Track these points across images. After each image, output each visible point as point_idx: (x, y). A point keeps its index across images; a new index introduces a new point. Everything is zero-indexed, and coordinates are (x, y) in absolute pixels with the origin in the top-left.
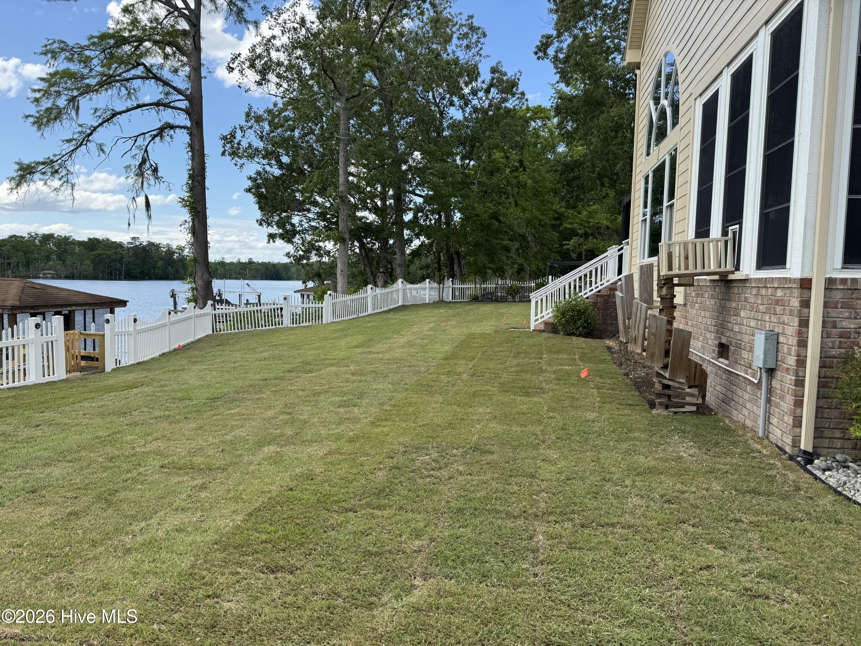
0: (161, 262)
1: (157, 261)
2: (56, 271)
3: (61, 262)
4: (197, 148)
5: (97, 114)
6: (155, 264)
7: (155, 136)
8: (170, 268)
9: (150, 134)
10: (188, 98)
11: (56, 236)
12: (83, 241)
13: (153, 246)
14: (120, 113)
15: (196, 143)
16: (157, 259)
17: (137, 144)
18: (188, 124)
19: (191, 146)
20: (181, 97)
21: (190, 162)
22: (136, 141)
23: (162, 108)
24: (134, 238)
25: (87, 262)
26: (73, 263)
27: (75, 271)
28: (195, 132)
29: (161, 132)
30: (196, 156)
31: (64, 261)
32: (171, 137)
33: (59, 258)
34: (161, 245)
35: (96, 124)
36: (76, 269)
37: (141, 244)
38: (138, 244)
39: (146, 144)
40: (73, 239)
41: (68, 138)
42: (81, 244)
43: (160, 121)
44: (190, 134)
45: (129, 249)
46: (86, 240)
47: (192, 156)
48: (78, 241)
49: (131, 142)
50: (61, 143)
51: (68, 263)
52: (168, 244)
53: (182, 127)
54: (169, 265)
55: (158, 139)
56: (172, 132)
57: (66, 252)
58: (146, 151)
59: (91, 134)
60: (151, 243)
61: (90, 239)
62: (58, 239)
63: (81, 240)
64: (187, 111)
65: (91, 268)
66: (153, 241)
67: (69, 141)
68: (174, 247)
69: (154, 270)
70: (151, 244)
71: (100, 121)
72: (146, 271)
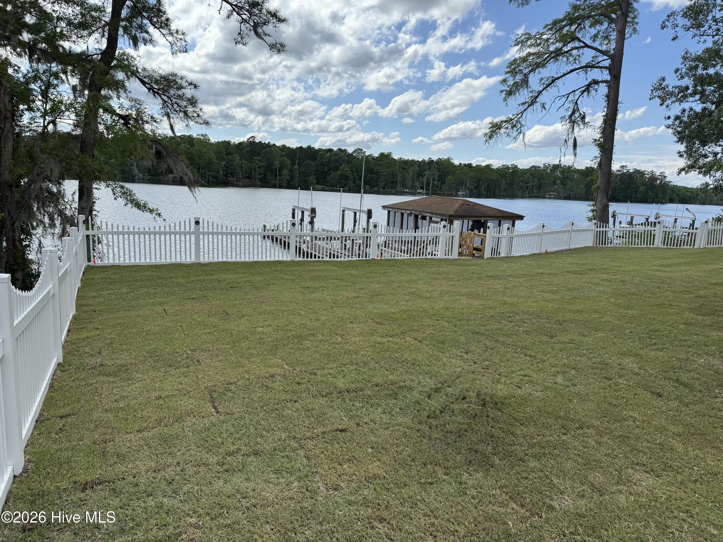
0: (643, 187)
1: (640, 187)
2: (558, 193)
3: (562, 186)
4: (612, 97)
5: (542, 82)
6: (638, 189)
7: (583, 92)
8: (650, 192)
9: (580, 90)
10: (611, 57)
11: (562, 166)
12: (582, 170)
13: (639, 173)
14: (558, 78)
15: (612, 93)
16: (640, 185)
17: (569, 100)
18: (609, 78)
19: (608, 96)
20: (606, 57)
21: (606, 110)
22: (568, 97)
23: (589, 69)
24: (622, 167)
25: (582, 186)
26: (571, 187)
27: (572, 193)
28: (613, 85)
29: (588, 88)
30: (610, 103)
31: (565, 185)
32: (596, 91)
33: (562, 183)
34: (646, 173)
35: (541, 89)
36: (573, 191)
37: (628, 171)
38: (625, 171)
39: (576, 98)
40: (575, 168)
41: (522, 102)
42: (579, 172)
43: (587, 80)
44: (609, 87)
45: (617, 176)
46: (584, 168)
47: (608, 104)
48: (578, 170)
49: (564, 99)
50: (518, 106)
51: (568, 187)
52: (652, 172)
53: (603, 82)
54: (650, 190)
55: (586, 93)
56: (596, 86)
57: (568, 178)
58: (576, 103)
59: (537, 97)
60: (637, 170)
61: (587, 168)
62: (564, 168)
63: (580, 168)
64: (609, 68)
65: (584, 191)
66: (638, 168)
67: (523, 104)
68: (658, 174)
69: (636, 194)
70: (637, 172)
71: (545, 86)
72: (628, 195)
